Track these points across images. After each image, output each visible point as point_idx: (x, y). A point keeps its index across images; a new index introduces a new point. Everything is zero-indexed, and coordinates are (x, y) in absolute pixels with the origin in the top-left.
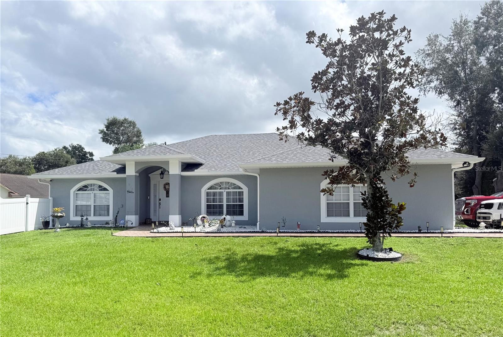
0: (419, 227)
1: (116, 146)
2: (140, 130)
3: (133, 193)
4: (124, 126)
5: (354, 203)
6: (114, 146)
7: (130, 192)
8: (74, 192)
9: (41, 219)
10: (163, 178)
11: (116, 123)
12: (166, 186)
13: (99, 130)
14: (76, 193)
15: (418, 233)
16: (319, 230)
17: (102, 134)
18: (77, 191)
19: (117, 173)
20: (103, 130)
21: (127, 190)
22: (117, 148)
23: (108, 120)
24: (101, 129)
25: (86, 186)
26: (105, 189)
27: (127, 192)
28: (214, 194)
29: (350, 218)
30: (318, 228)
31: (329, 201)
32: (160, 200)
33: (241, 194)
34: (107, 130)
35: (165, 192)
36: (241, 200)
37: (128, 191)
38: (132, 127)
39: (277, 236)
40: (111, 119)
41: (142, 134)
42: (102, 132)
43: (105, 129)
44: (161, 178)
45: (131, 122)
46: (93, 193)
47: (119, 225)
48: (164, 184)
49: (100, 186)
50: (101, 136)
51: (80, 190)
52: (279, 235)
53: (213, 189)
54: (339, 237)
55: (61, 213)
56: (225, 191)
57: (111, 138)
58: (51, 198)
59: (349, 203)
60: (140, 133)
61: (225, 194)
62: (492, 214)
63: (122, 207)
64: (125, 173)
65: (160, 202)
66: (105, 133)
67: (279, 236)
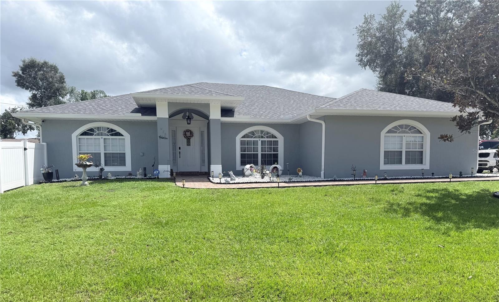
0: (461, 173)
1: (34, 92)
2: (63, 76)
3: (167, 139)
4: (43, 71)
5: (406, 151)
6: (31, 92)
7: (162, 138)
8: (77, 136)
9: (42, 169)
10: (190, 124)
11: (34, 65)
12: (187, 133)
13: (13, 72)
14: (79, 138)
15: (459, 178)
16: (386, 177)
17: (17, 77)
18: (80, 135)
19: (142, 115)
20: (18, 72)
21: (159, 135)
22: (34, 94)
23: (24, 61)
24: (16, 71)
25: (92, 130)
26: (118, 134)
27: (158, 137)
28: (248, 143)
29: (402, 165)
30: (386, 175)
31: (386, 149)
32: (180, 148)
33: (276, 143)
34: (23, 73)
35: (186, 140)
36: (276, 149)
37: (160, 137)
38: (53, 72)
39: (376, 184)
40: (27, 61)
41: (65, 80)
42: (16, 75)
43: (21, 72)
44: (188, 124)
45: (51, 66)
46: (103, 139)
47: (151, 177)
48: (184, 131)
49: (112, 130)
50: (15, 79)
51: (84, 134)
52: (378, 182)
53: (246, 138)
54: (408, 183)
55: (88, 161)
56: (260, 140)
57: (27, 82)
58: (45, 144)
59: (402, 151)
60: (64, 79)
61: (260, 143)
62: (489, 161)
63: (143, 155)
64: (155, 115)
65: (180, 150)
66: (20, 76)
67: (377, 184)
